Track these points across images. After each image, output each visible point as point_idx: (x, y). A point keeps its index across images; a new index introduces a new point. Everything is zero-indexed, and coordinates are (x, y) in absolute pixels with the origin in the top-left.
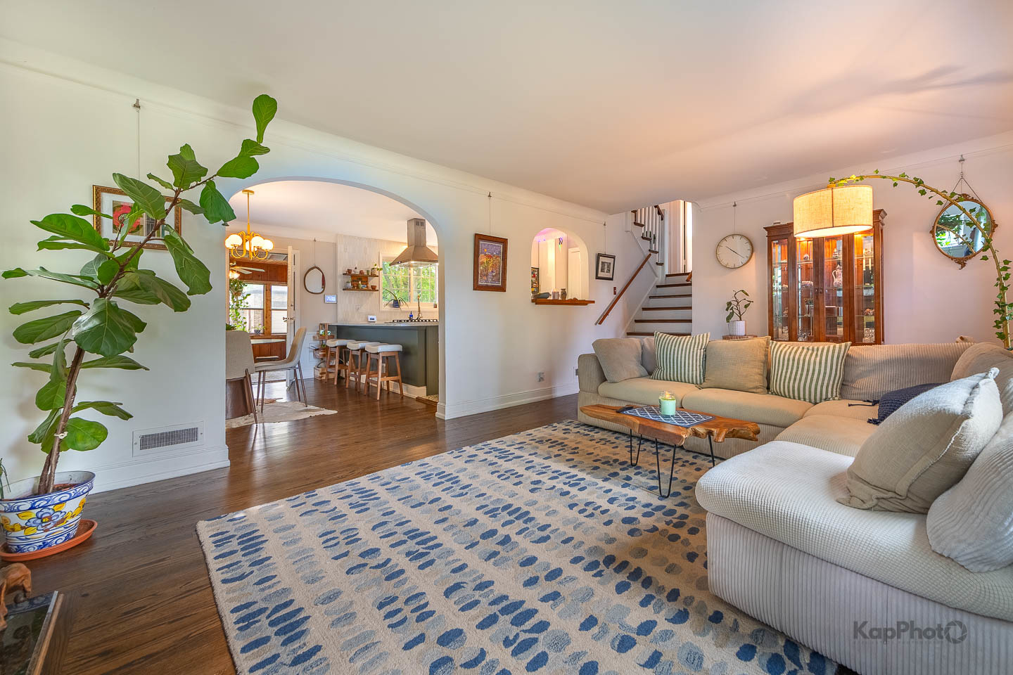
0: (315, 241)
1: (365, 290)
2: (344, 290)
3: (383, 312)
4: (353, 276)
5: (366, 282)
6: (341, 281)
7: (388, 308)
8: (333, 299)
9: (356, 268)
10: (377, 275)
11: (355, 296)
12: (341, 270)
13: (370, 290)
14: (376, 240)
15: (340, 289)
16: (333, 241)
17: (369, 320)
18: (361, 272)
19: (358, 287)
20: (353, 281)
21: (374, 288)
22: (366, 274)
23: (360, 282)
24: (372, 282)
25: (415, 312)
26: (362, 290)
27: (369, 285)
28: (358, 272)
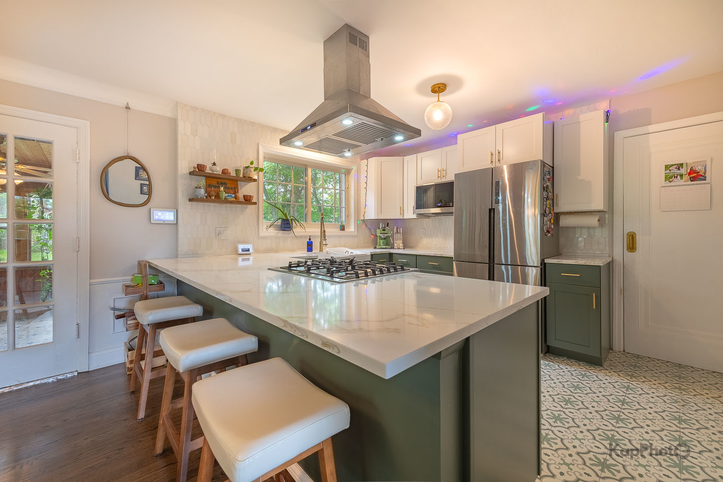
0: (128, 108)
1: (231, 202)
2: (190, 200)
3: (265, 238)
4: (209, 177)
5: (235, 190)
6: (184, 186)
7: (272, 232)
8: (169, 216)
9: (214, 164)
10: (256, 177)
11: (212, 213)
12: (185, 165)
13: (240, 203)
14: (252, 124)
15: (182, 200)
16: (169, 114)
17: (240, 252)
18: (224, 171)
19: (218, 196)
20: (208, 186)
21: (248, 200)
22: (233, 174)
23: (222, 189)
24: (246, 189)
25: (315, 237)
26: (226, 201)
27: (240, 195)
28: (218, 170)
